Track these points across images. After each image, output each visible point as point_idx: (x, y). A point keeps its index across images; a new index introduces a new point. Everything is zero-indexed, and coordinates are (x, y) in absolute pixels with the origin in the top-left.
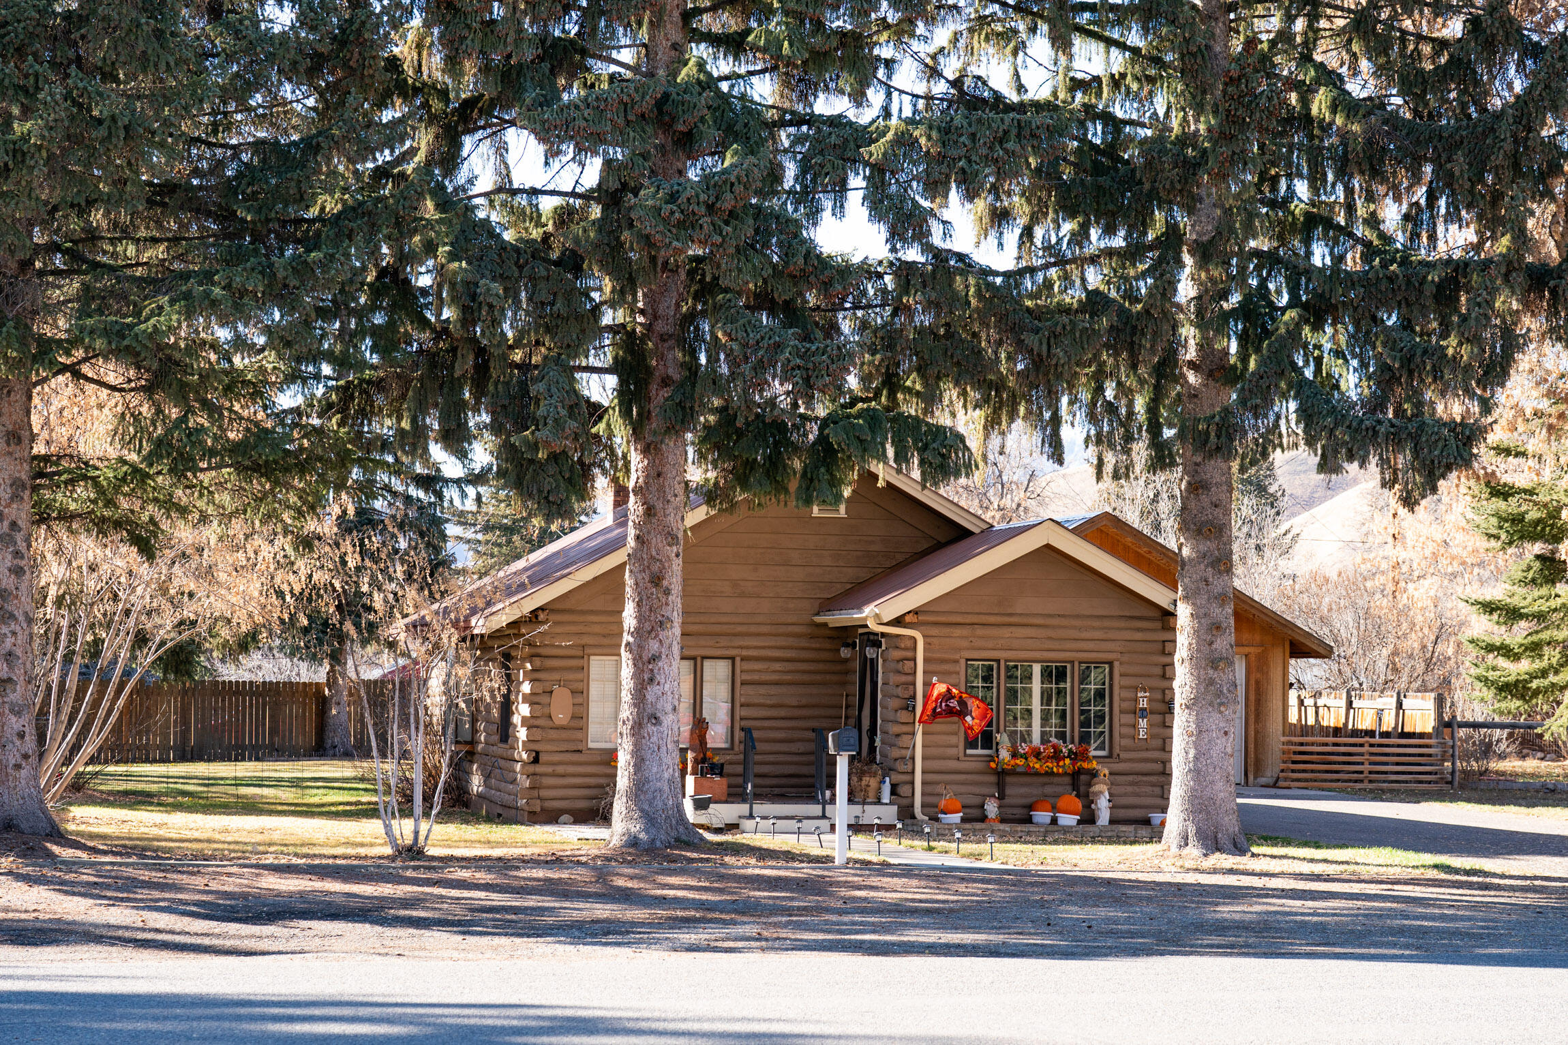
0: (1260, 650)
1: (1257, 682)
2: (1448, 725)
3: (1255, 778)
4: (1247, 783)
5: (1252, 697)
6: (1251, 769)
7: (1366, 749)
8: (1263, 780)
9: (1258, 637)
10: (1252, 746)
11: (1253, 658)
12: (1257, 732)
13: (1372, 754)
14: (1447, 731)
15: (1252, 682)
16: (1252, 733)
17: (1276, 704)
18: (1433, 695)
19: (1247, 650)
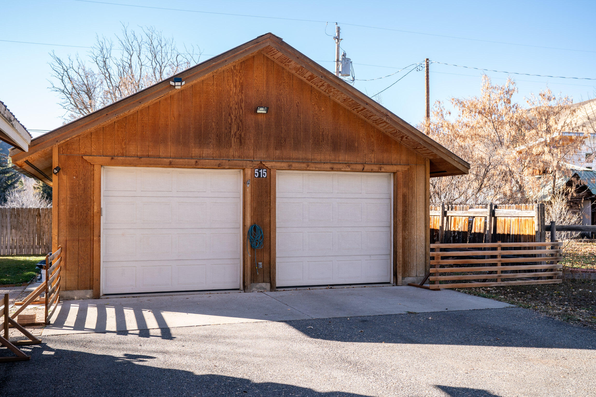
0: (406, 168)
1: (404, 196)
2: (549, 228)
3: (403, 278)
4: (396, 283)
5: (400, 209)
6: (400, 270)
7: (498, 252)
8: (409, 280)
9: (404, 158)
10: (400, 251)
11: (400, 175)
12: (404, 239)
13: (503, 257)
14: (548, 234)
15: (400, 196)
16: (400, 239)
17: (420, 214)
18: (536, 206)
19: (395, 168)
